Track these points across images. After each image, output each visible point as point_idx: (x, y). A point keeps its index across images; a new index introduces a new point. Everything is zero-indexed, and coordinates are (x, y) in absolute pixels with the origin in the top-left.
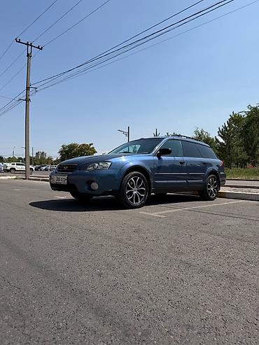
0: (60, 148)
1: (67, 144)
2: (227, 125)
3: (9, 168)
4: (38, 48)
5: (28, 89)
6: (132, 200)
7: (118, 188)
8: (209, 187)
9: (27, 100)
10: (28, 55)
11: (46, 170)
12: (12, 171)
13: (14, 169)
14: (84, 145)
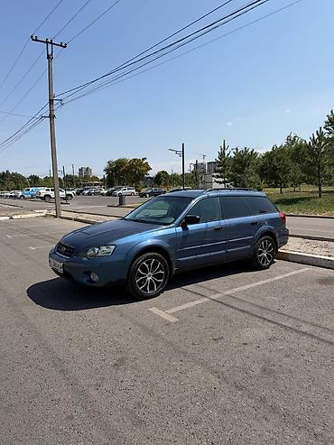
0: (106, 165)
1: (115, 159)
2: (316, 137)
3: (42, 195)
4: (61, 46)
5: (51, 102)
6: (145, 289)
7: (125, 277)
8: (261, 252)
9: (52, 117)
10: (48, 57)
11: (89, 194)
12: (47, 198)
13: (49, 196)
14: (134, 160)
